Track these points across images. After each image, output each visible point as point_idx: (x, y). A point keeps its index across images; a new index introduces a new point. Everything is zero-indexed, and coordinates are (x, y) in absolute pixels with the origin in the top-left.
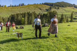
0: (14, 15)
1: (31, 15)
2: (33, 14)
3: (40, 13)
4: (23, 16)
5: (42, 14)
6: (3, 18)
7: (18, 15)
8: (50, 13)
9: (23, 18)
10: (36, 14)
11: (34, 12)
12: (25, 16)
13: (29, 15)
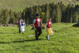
0: (30, 8)
1: (56, 8)
2: (59, 7)
3: (70, 4)
4: (44, 9)
5: (74, 6)
6: (14, 13)
7: (35, 8)
9: (43, 13)
10: (63, 6)
11: (60, 3)
12: (46, 10)
13: (53, 7)
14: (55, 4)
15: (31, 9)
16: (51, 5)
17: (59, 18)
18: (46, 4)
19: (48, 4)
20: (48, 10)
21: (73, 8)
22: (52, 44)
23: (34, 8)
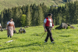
1: (38, 10)
2: (41, 8)
3: (52, 6)
4: (24, 11)
5: (57, 8)
7: (15, 9)
8: (70, 5)
9: (24, 15)
10: (45, 7)
11: (43, 5)
12: (27, 12)
13: (34, 9)
14: (37, 5)
15: (10, 10)
16: (33, 7)
17: (42, 20)
18: (26, 5)
19: (30, 6)
20: (29, 11)
21: (56, 10)
22: (33, 49)
23: (13, 10)
